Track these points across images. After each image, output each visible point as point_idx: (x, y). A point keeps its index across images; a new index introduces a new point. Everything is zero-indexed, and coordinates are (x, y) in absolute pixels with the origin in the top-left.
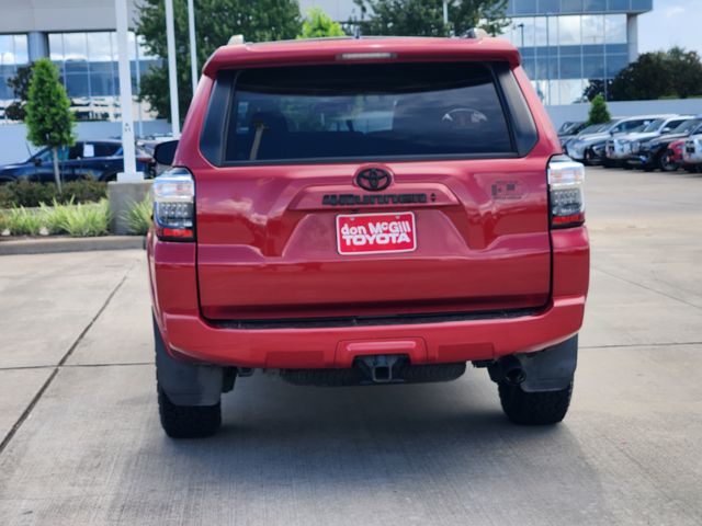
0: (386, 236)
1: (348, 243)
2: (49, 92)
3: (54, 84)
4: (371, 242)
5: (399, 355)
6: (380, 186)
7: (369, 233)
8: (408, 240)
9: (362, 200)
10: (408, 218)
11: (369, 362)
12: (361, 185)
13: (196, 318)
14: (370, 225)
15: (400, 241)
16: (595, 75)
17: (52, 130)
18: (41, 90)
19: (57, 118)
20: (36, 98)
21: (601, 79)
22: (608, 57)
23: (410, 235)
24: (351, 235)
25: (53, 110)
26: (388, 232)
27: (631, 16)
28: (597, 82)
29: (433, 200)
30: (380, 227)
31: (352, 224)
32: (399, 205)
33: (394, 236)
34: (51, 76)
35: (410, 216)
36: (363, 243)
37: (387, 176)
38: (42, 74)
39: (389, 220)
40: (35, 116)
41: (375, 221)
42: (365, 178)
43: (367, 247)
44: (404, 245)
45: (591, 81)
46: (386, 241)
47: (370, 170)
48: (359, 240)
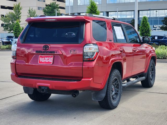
1: (41, 61)
2: (145, 24)
3: (147, 22)
4: (45, 62)
6: (47, 49)
7: (45, 59)
13: (15, 75)
15: (50, 62)
17: (145, 33)
18: (143, 23)
19: (146, 30)
20: (142, 25)
24: (42, 60)
25: (146, 28)
29: (56, 53)
30: (47, 58)
32: (50, 54)
34: (146, 20)
35: (53, 56)
37: (48, 47)
38: (144, 20)
39: (49, 57)
40: (141, 29)
42: (44, 47)
48: (43, 61)
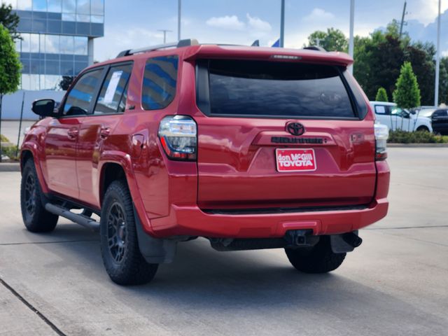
0: (300, 162)
1: (282, 165)
4: (293, 165)
5: (306, 230)
6: (299, 133)
7: (291, 159)
8: (311, 164)
9: (291, 141)
10: (311, 152)
11: (292, 234)
12: (290, 132)
13: (197, 208)
14: (292, 155)
15: (307, 165)
16: (67, 74)
21: (70, 76)
22: (76, 63)
23: (312, 161)
24: (282, 160)
26: (300, 159)
27: (90, 39)
28: (68, 78)
29: (325, 142)
30: (297, 156)
31: (283, 154)
33: (304, 162)
35: (312, 151)
36: (289, 165)
37: (302, 127)
39: (301, 152)
41: (295, 153)
42: (291, 128)
43: (291, 168)
44: (309, 167)
45: (63, 77)
46: (300, 165)
47: (294, 124)
48: (287, 163)
